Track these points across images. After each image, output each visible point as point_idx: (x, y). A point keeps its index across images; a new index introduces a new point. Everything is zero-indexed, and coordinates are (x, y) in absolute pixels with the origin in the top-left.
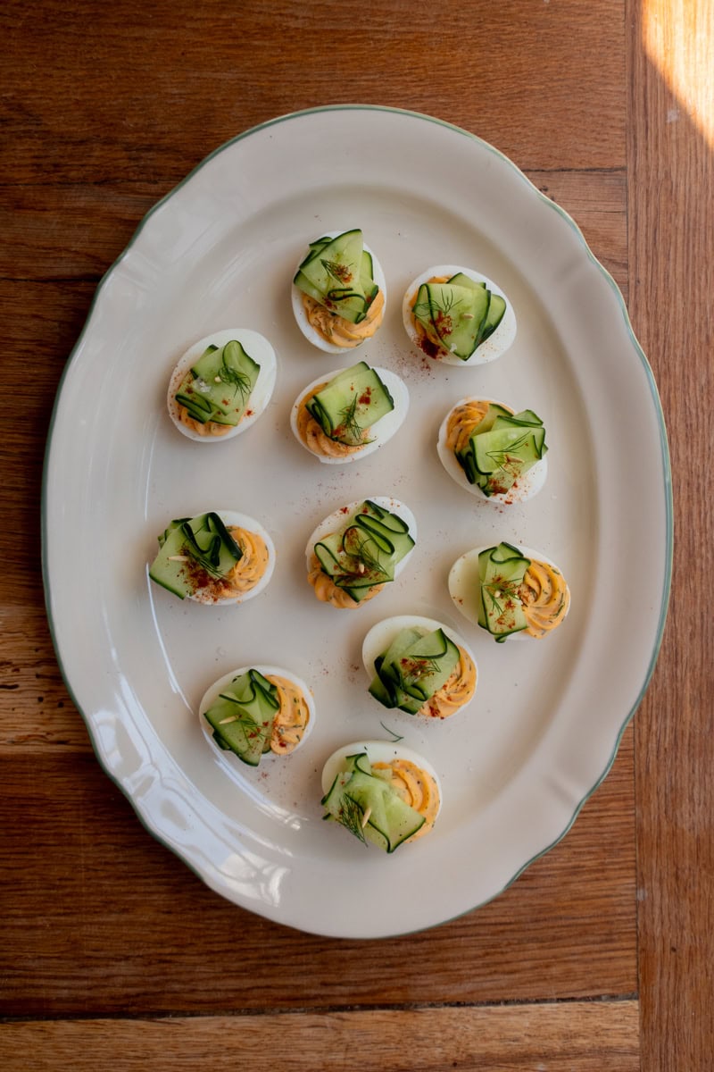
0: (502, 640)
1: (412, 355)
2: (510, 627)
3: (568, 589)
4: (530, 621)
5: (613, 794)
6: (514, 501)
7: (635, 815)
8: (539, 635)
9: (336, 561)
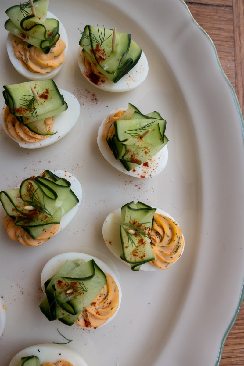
0: (136, 268)
2: (142, 258)
3: (182, 235)
4: (157, 256)
6: (147, 176)
8: (163, 267)
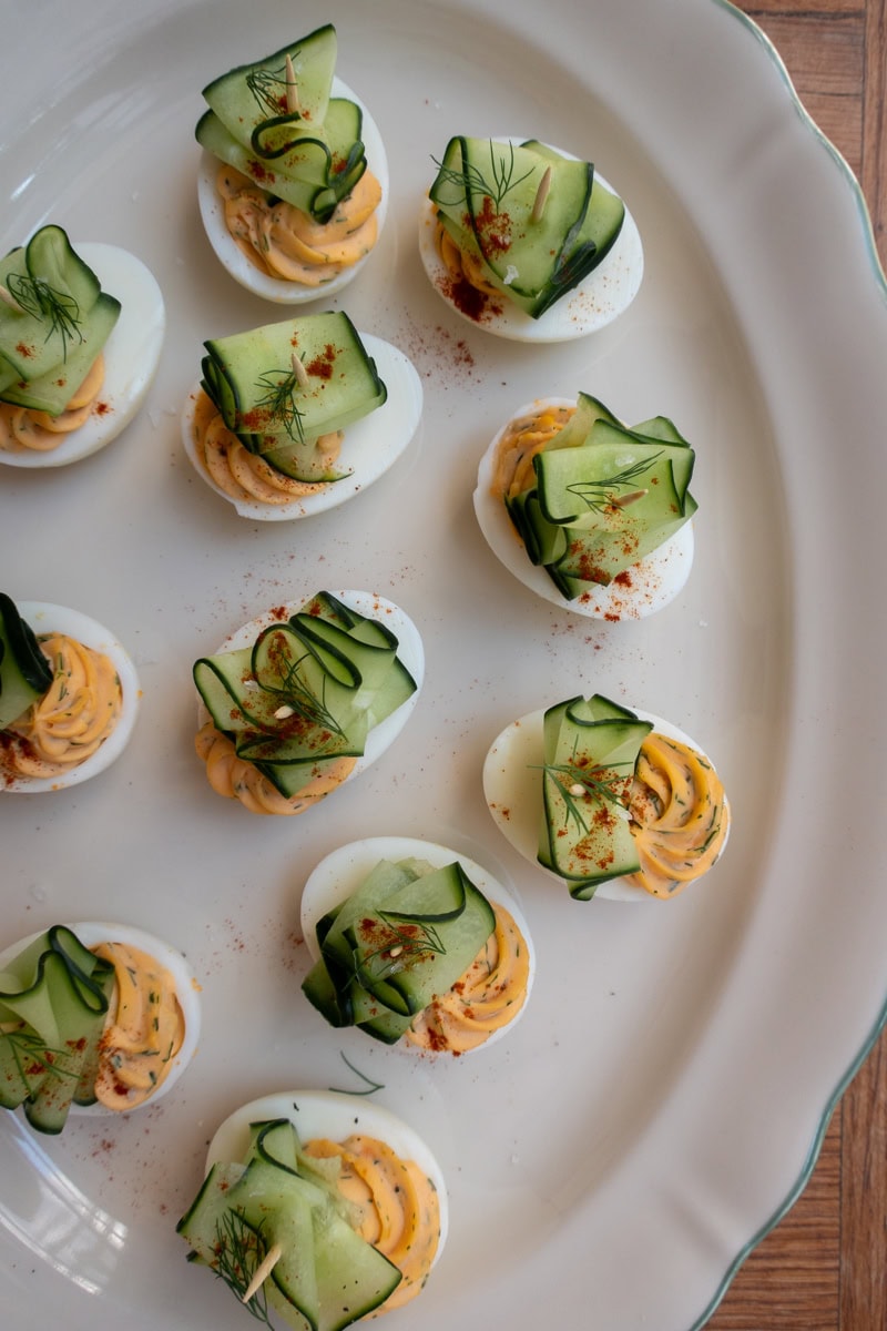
0: (583, 893)
1: (439, 335)
2: (603, 864)
3: (725, 801)
4: (647, 859)
5: (796, 1226)
6: (624, 616)
7: (838, 1269)
8: (663, 892)
9: (235, 699)
